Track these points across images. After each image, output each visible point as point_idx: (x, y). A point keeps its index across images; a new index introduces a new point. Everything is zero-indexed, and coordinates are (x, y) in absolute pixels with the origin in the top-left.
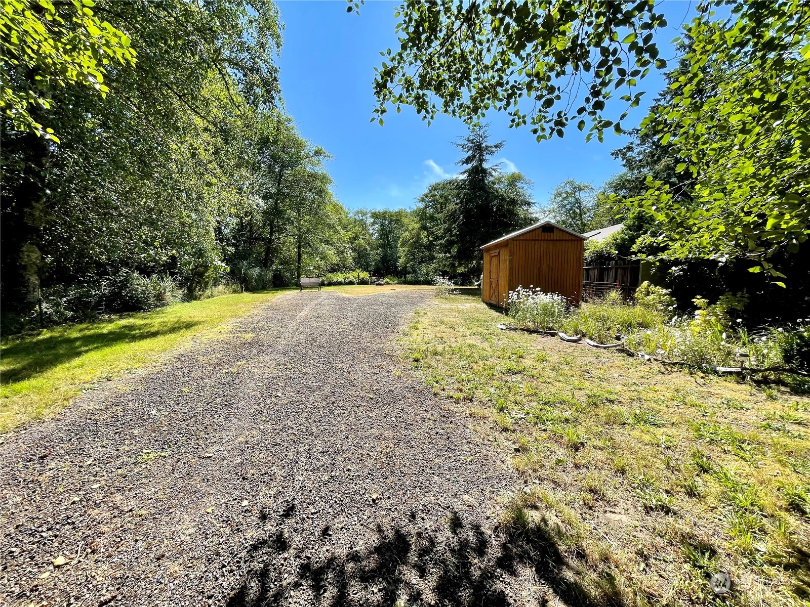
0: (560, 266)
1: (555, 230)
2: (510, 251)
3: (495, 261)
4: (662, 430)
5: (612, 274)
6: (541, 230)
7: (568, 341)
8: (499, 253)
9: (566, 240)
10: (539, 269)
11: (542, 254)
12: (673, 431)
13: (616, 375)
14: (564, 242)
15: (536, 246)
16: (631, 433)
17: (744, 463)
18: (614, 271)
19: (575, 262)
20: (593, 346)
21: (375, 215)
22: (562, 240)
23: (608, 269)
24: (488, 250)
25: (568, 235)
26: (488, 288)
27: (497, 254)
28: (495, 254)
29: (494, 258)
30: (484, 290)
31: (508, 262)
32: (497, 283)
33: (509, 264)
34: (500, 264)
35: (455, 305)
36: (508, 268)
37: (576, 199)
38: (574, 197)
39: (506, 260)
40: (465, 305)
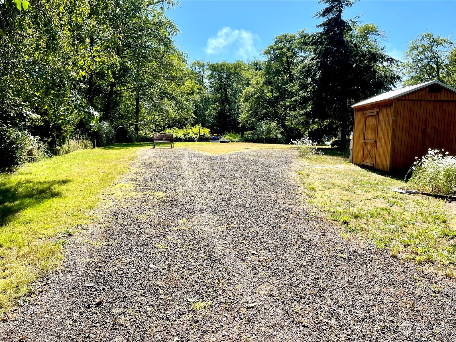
1: (443, 90)
2: (395, 112)
3: (371, 121)
6: (428, 90)
8: (378, 114)
9: (453, 101)
10: (424, 131)
11: (428, 116)
14: (451, 103)
15: (422, 107)
21: (213, 68)
22: (449, 101)
25: (455, 95)
26: (360, 149)
27: (375, 114)
28: (372, 114)
29: (371, 118)
30: (354, 151)
31: (391, 123)
32: (375, 144)
33: (393, 125)
34: (379, 124)
35: (326, 166)
36: (391, 129)
37: (433, 53)
38: (432, 52)
39: (388, 121)
40: (336, 166)
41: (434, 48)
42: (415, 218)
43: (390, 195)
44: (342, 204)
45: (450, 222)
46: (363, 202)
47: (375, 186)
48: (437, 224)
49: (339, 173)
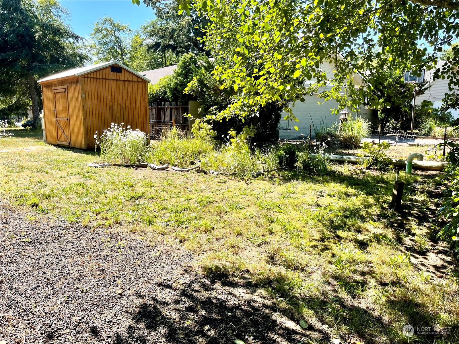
0: (129, 106)
1: (123, 71)
2: (82, 89)
3: (60, 98)
4: (245, 210)
5: (168, 113)
6: (110, 69)
7: (159, 169)
8: (66, 90)
9: (132, 81)
10: (112, 108)
11: (113, 94)
12: (250, 209)
13: (204, 187)
14: (131, 83)
15: (107, 85)
16: (232, 216)
17: (284, 214)
18: (169, 110)
19: (142, 101)
20: (179, 171)
22: (129, 81)
23: (164, 109)
24: (49, 85)
25: (134, 76)
26: (54, 128)
27: (63, 90)
28: (61, 91)
29: (60, 94)
30: (47, 131)
31: (80, 100)
32: (68, 122)
33: (82, 102)
34: (69, 102)
35: (15, 149)
36: (81, 105)
37: (116, 38)
38: (115, 36)
39: (78, 98)
40: (28, 148)
41: (117, 33)
42: (107, 187)
43: (85, 170)
44: (32, 187)
45: (136, 186)
46: (57, 181)
47: (71, 164)
48: (125, 190)
49: (31, 155)
